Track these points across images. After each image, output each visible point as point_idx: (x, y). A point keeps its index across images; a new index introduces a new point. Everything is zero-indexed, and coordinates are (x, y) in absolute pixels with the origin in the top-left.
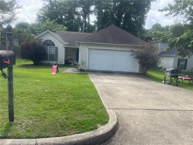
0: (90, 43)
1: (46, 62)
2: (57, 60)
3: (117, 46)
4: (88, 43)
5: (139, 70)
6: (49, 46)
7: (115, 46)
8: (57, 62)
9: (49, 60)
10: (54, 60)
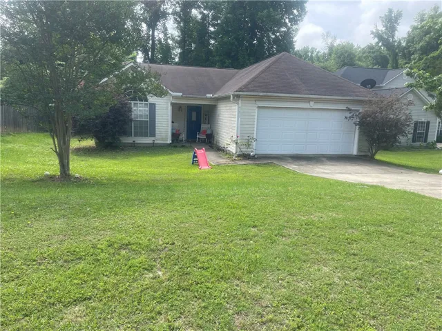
0: (265, 94)
1: (129, 140)
2: (153, 135)
3: (317, 101)
4: (261, 94)
5: (359, 149)
6: (133, 102)
7: (312, 101)
8: (153, 139)
9: (136, 135)
10: (146, 135)
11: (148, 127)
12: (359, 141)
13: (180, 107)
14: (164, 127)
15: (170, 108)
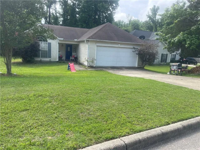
0: (100, 40)
1: (39, 59)
2: (50, 57)
3: (121, 44)
5: (138, 65)
6: (40, 42)
8: (50, 59)
9: (42, 57)
10: (47, 57)
11: (48, 54)
12: (138, 61)
13: (63, 45)
14: (55, 53)
15: (58, 45)
